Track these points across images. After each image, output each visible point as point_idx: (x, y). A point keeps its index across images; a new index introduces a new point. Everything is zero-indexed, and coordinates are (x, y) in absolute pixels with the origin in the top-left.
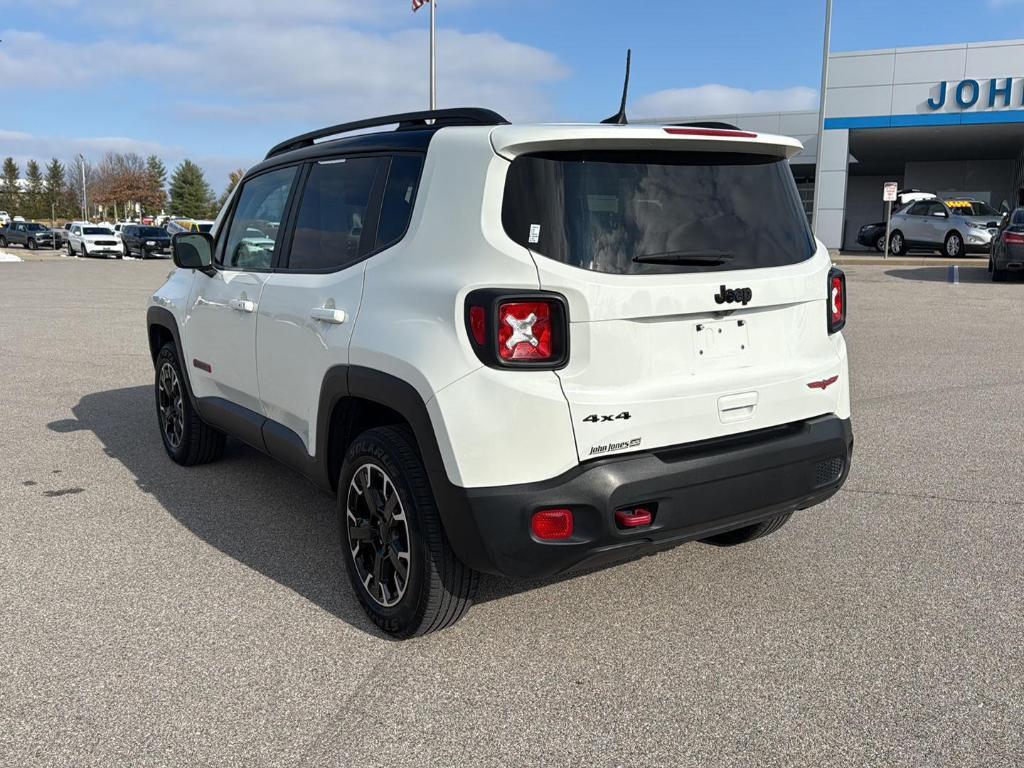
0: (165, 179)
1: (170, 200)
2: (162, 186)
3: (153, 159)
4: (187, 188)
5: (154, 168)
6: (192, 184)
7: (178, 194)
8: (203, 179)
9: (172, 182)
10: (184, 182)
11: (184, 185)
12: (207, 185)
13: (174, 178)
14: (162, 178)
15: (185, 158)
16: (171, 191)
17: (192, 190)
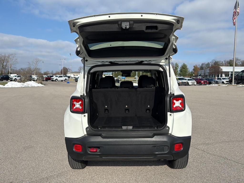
0: (178, 68)
1: (179, 72)
2: (178, 69)
3: (176, 63)
4: (183, 70)
5: (176, 65)
6: (184, 69)
7: (181, 71)
8: (187, 67)
9: (180, 68)
10: (183, 68)
11: (183, 69)
12: (188, 69)
13: (181, 67)
14: (178, 67)
15: (183, 63)
16: (180, 71)
17: (184, 70)
